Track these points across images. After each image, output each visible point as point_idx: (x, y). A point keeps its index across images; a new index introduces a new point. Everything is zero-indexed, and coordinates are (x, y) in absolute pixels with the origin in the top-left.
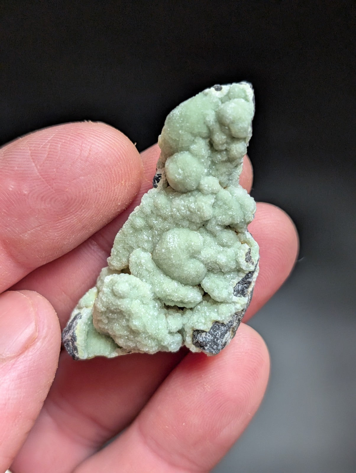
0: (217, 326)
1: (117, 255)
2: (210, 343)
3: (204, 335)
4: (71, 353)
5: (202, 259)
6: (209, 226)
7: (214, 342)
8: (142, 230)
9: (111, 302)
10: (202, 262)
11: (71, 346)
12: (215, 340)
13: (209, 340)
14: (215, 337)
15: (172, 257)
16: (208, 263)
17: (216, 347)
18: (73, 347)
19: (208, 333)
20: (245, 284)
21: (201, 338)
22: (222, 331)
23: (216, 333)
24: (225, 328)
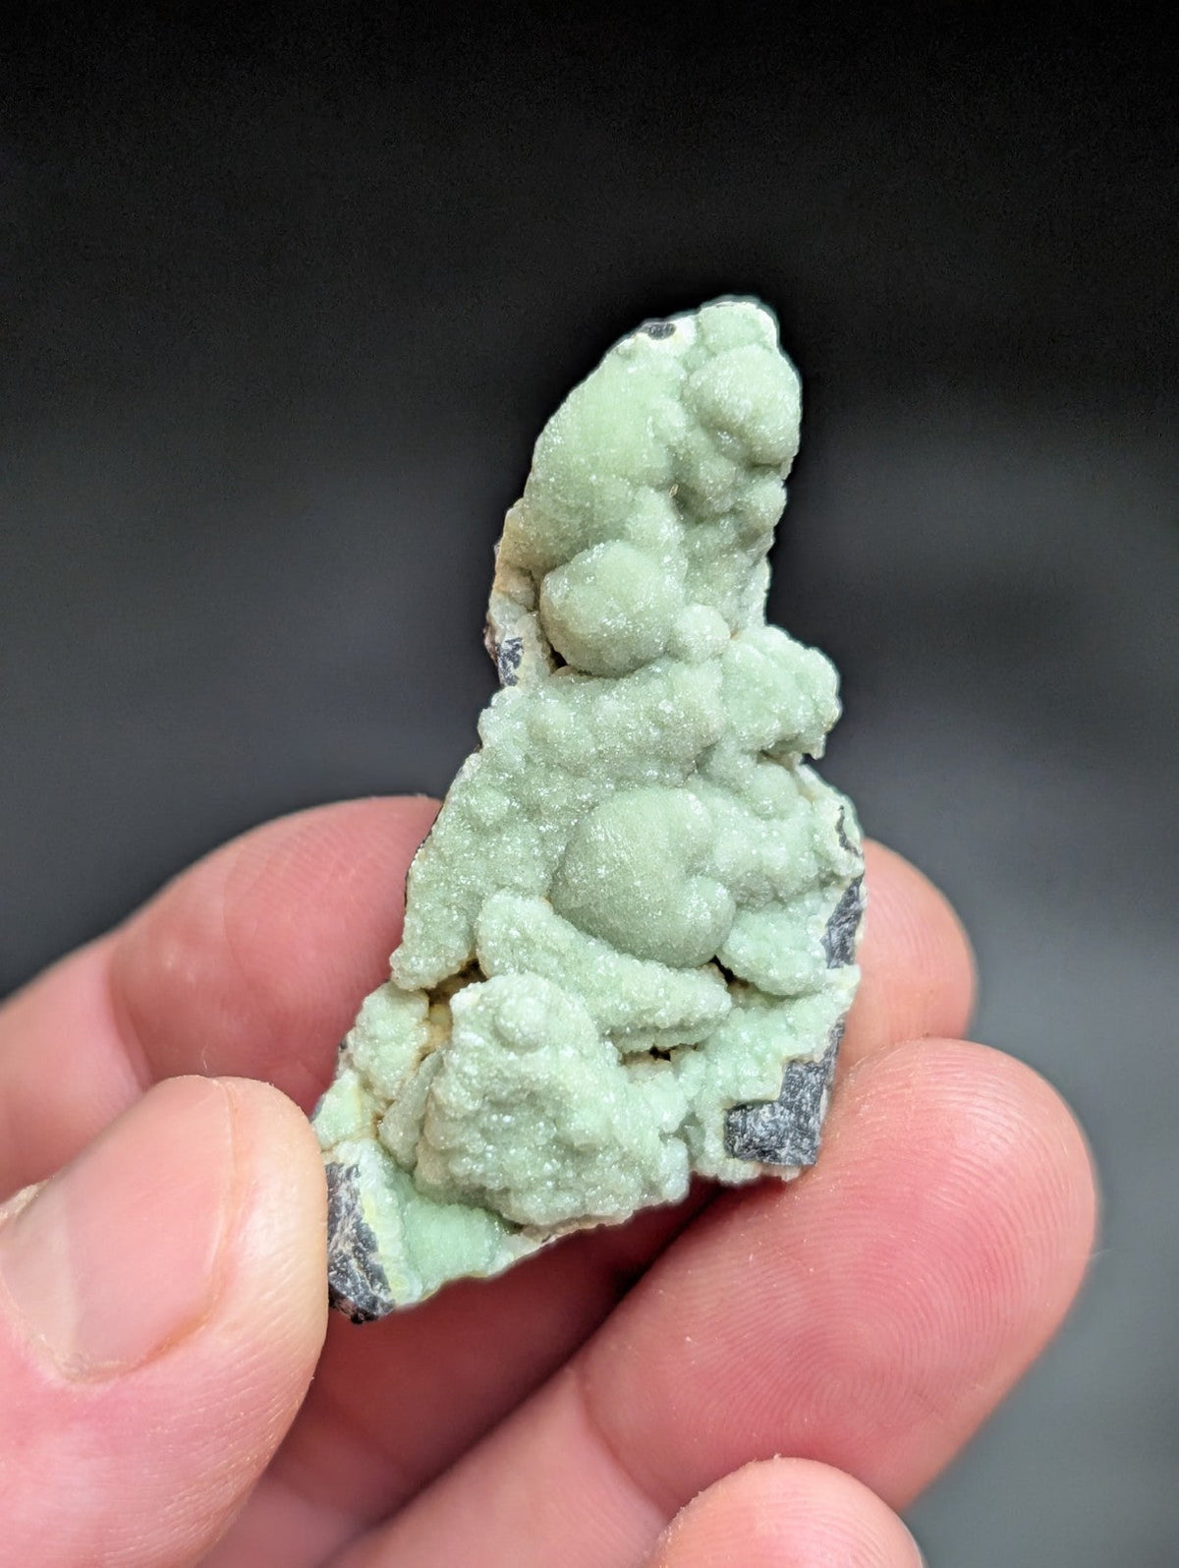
0: (797, 1076)
1: (425, 936)
2: (791, 1135)
3: (767, 1114)
4: (361, 1298)
5: (722, 870)
6: (717, 764)
7: (800, 1127)
8: (502, 827)
9: (496, 1072)
10: (722, 880)
11: (358, 1273)
12: (802, 1120)
13: (786, 1124)
14: (800, 1113)
15: (638, 883)
16: (739, 882)
17: (808, 1142)
18: (367, 1273)
19: (776, 1105)
20: (847, 921)
21: (760, 1127)
22: (813, 1086)
23: (798, 1097)
24: (818, 1076)
